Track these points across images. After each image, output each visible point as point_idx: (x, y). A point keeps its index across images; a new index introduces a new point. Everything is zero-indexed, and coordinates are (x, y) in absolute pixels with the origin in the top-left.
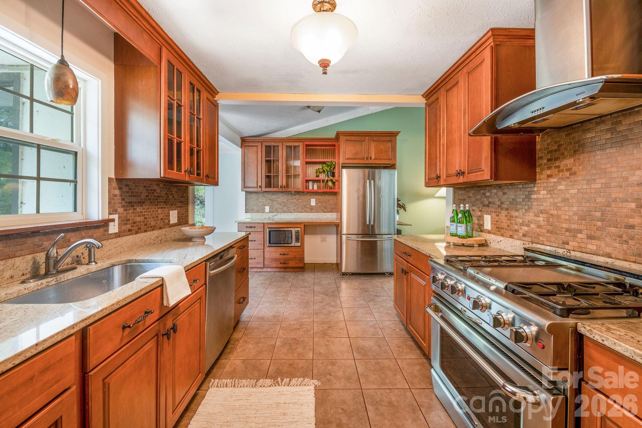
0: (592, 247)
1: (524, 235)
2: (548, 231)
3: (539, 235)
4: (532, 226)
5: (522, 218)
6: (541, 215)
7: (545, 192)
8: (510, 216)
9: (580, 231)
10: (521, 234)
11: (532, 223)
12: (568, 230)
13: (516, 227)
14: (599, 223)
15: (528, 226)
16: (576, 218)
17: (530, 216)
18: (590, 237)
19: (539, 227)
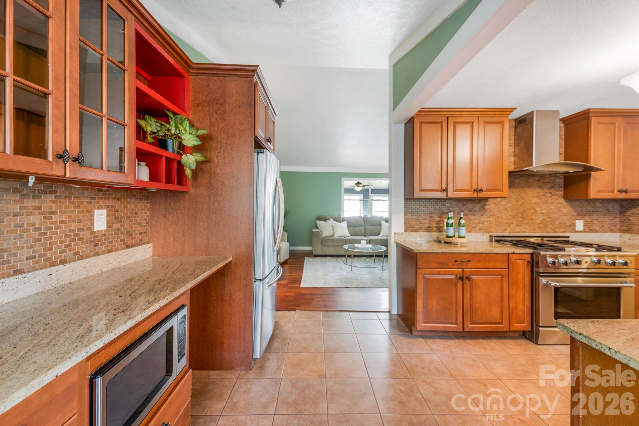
0: (518, 230)
1: (480, 229)
2: (496, 225)
3: (490, 228)
4: (486, 223)
5: (478, 220)
6: (491, 217)
7: (494, 205)
8: (469, 219)
9: (512, 223)
10: (478, 229)
11: (485, 222)
12: (506, 223)
13: (474, 225)
14: (521, 219)
15: (483, 224)
16: (511, 217)
17: (484, 218)
18: (517, 225)
19: (490, 223)
